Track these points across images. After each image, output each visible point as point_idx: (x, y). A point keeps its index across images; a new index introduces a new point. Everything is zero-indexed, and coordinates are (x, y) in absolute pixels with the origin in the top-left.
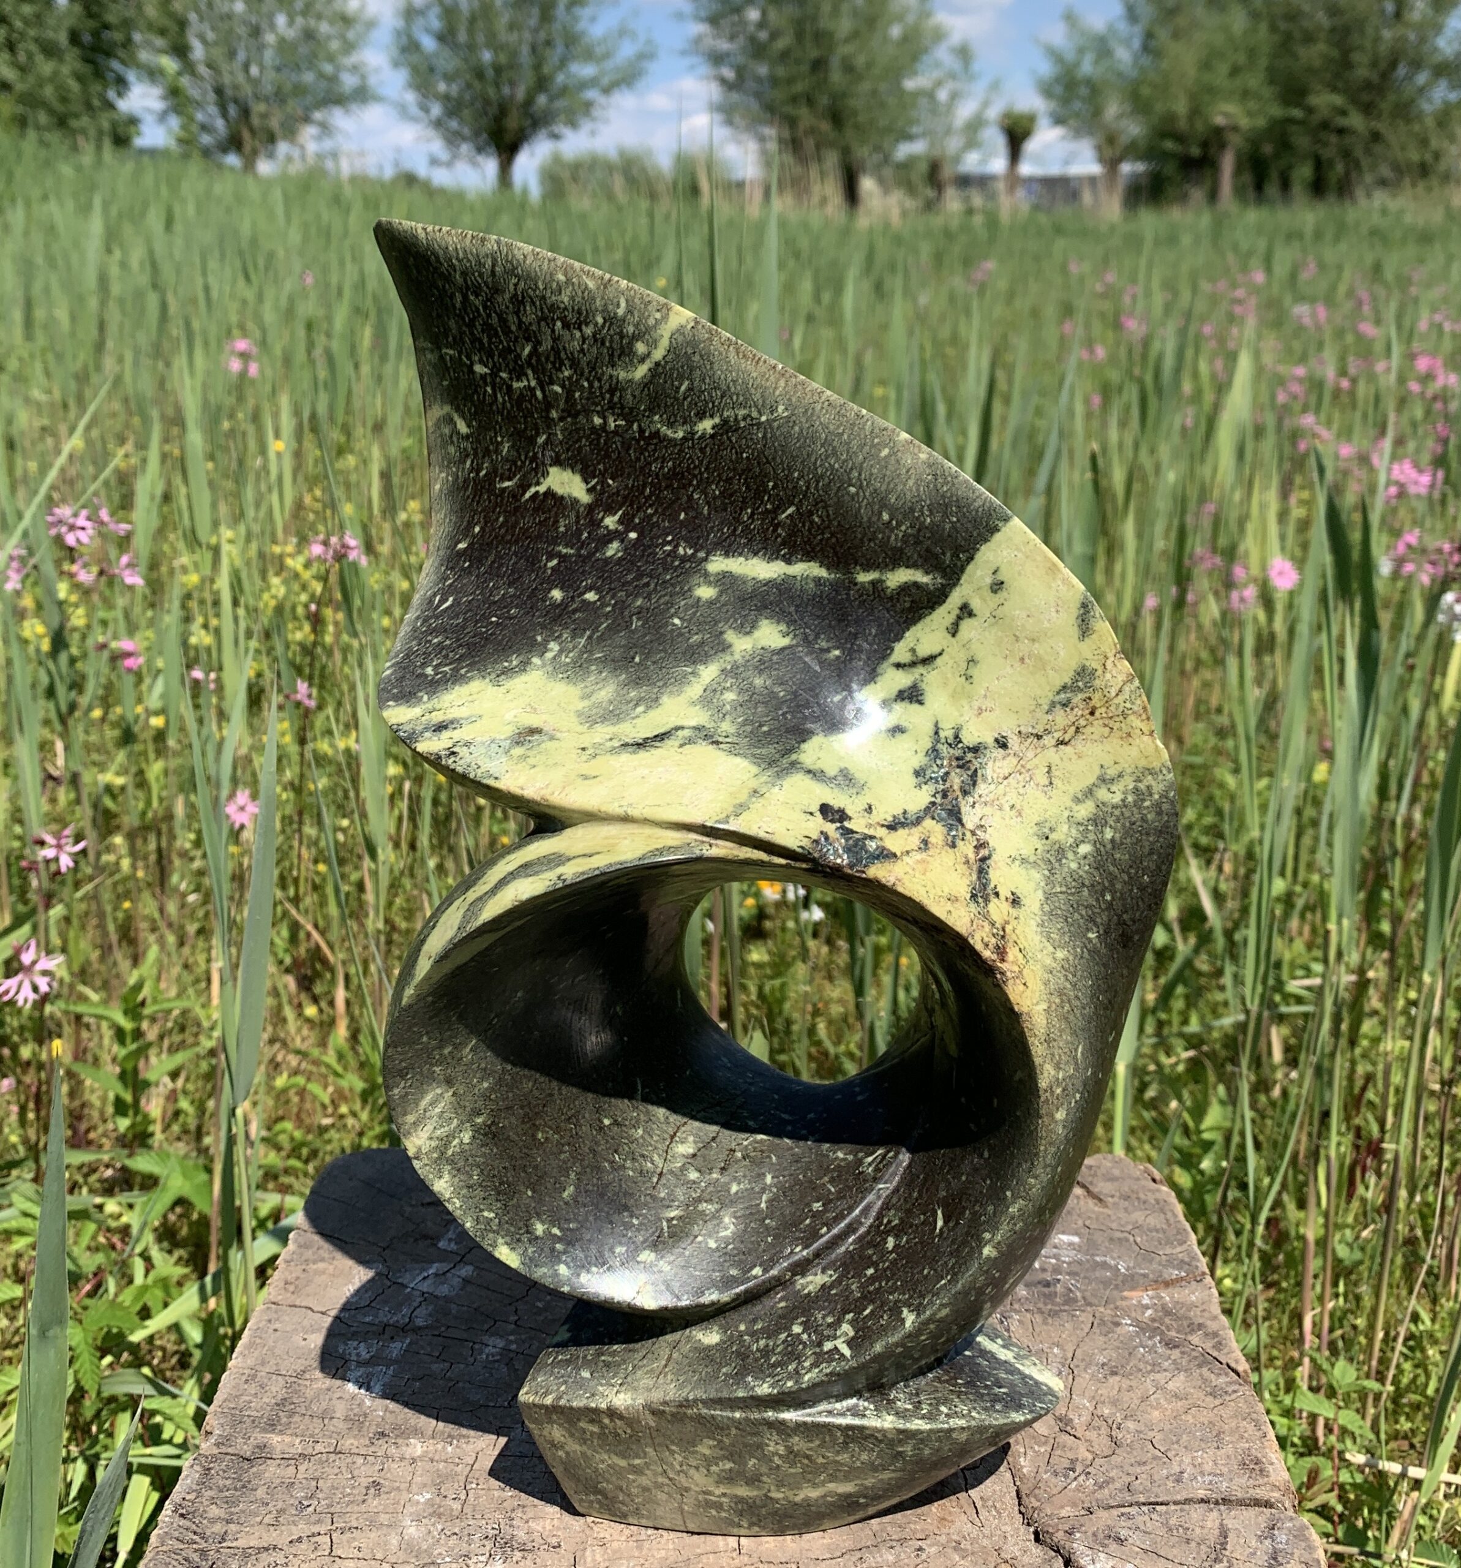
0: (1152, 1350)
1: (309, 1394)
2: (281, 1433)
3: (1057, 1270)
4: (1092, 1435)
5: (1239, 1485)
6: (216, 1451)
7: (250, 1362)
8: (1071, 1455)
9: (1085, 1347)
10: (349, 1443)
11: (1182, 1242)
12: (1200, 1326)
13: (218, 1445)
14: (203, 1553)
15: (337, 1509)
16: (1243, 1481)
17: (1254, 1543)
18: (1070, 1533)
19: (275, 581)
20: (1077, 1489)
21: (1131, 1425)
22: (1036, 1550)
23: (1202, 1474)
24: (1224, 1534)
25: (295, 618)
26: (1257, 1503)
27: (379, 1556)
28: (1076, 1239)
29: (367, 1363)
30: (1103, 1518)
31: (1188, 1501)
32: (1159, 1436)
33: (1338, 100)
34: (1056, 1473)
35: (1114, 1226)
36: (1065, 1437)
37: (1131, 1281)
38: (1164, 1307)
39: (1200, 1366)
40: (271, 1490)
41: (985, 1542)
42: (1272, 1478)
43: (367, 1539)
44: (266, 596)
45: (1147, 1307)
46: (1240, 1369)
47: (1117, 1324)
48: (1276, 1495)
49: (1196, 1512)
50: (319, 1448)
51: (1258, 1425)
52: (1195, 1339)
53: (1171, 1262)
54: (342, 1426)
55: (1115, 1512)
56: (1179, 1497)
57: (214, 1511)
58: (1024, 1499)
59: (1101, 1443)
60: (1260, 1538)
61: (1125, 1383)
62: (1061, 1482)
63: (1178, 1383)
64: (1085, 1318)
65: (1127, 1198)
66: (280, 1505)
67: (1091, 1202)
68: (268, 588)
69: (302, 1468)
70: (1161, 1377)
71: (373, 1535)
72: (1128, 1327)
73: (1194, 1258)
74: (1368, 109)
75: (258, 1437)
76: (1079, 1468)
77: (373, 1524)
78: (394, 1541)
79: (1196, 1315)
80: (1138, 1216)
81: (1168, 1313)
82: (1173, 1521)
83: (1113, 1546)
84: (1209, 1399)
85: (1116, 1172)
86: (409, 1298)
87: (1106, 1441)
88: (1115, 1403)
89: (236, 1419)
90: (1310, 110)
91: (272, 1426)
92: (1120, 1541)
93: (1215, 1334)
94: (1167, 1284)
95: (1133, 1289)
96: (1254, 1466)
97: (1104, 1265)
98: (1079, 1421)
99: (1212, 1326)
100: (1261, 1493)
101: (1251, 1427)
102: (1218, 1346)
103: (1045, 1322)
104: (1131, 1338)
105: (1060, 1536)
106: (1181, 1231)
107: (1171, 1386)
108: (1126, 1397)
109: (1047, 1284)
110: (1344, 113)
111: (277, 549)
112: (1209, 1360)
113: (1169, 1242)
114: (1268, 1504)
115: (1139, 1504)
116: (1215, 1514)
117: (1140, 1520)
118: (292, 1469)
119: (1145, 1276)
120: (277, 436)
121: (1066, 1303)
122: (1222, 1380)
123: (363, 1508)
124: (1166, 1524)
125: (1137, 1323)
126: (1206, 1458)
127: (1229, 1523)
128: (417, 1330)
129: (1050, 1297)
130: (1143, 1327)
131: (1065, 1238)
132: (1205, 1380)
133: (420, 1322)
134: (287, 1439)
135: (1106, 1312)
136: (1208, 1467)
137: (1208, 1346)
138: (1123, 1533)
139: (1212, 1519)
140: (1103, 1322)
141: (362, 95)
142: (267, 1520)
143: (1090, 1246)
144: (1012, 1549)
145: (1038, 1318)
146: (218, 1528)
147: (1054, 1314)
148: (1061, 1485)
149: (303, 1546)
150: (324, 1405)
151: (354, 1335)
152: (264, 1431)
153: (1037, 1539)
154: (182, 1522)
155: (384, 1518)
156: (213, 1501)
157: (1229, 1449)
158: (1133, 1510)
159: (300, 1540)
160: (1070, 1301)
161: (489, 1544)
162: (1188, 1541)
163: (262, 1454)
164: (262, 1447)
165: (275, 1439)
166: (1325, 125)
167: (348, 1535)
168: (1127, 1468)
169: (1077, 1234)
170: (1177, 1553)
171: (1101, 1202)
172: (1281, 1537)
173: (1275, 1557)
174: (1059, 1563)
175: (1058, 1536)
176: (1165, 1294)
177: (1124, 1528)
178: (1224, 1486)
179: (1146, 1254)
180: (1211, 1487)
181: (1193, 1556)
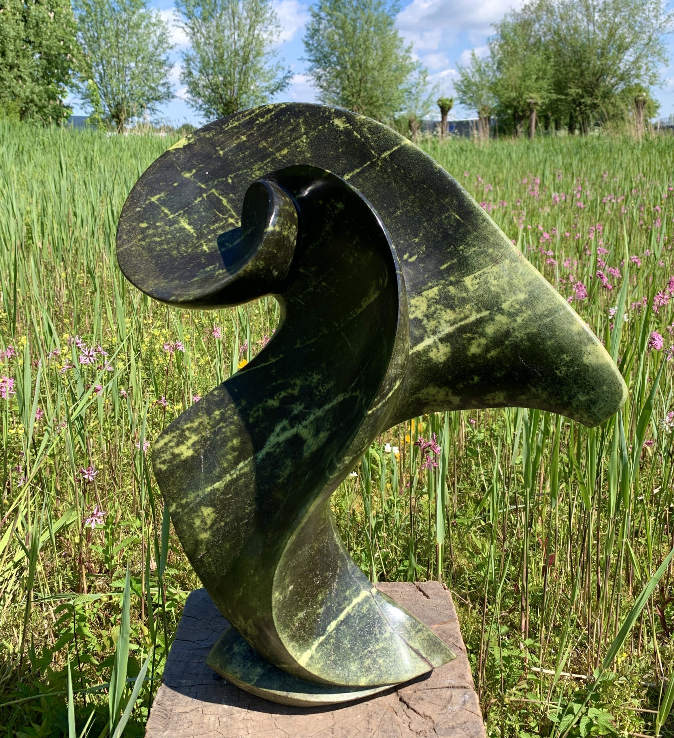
1: (192, 667)
2: (185, 679)
5: (458, 683)
7: (174, 658)
10: (205, 681)
11: (451, 609)
12: (453, 635)
14: (166, 715)
16: (459, 681)
17: (459, 698)
18: (409, 698)
22: (399, 703)
23: (448, 679)
24: (451, 697)
26: (462, 687)
27: (216, 713)
30: (418, 693)
31: (443, 687)
33: (580, 91)
35: (431, 605)
37: (434, 622)
38: (443, 630)
42: (468, 680)
45: (438, 630)
46: (463, 648)
48: (468, 685)
49: (445, 690)
52: (450, 640)
53: (447, 615)
54: (202, 676)
55: (422, 691)
56: (440, 687)
57: (168, 703)
60: (461, 697)
65: (436, 595)
66: (187, 700)
67: (425, 598)
69: (192, 689)
71: (214, 707)
73: (453, 614)
75: (178, 681)
78: (220, 709)
79: (452, 633)
80: (439, 601)
81: (444, 632)
83: (420, 701)
85: (434, 587)
89: (171, 676)
90: (567, 95)
91: (182, 677)
92: (422, 699)
93: (457, 638)
94: (445, 623)
95: (434, 624)
96: (462, 676)
97: (427, 617)
99: (456, 635)
100: (463, 684)
101: (462, 666)
102: (457, 642)
106: (451, 605)
110: (582, 96)
112: (453, 646)
113: (447, 609)
114: (465, 688)
115: (429, 689)
117: (428, 694)
118: (189, 690)
119: (439, 620)
122: (457, 652)
126: (449, 675)
127: (453, 693)
134: (187, 681)
136: (449, 677)
137: (454, 641)
139: (449, 692)
142: (183, 705)
143: (423, 611)
144: (392, 703)
146: (170, 708)
150: (197, 670)
151: (203, 649)
152: (180, 679)
153: (400, 700)
154: (159, 706)
156: (168, 700)
157: (456, 672)
159: (193, 710)
162: (441, 699)
163: (180, 686)
165: (183, 681)
167: (207, 708)
169: (420, 607)
170: (438, 702)
171: (428, 597)
172: (467, 697)
173: (464, 702)
174: (405, 707)
175: (405, 699)
176: (444, 626)
177: (424, 696)
178: (454, 683)
179: (440, 613)
180: (450, 683)
181: (442, 703)
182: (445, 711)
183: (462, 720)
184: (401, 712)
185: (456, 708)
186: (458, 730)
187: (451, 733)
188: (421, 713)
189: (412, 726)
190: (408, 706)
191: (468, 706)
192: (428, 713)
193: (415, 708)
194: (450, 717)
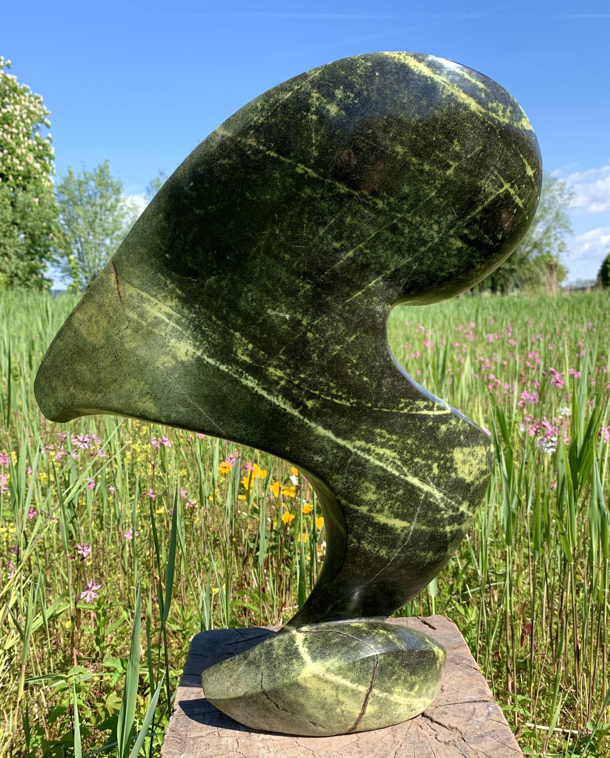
0: (452, 666)
11: (459, 637)
12: (466, 659)
16: (479, 696)
18: (432, 713)
21: (447, 685)
23: (468, 695)
24: (475, 709)
26: (484, 701)
30: (441, 709)
31: (464, 702)
32: (455, 687)
35: (438, 634)
39: (466, 669)
42: (488, 695)
46: (478, 668)
48: (489, 699)
49: (467, 705)
51: (483, 682)
52: (464, 662)
53: (456, 642)
55: (444, 707)
60: (485, 710)
65: (442, 626)
67: (431, 629)
73: (463, 641)
79: (464, 656)
80: (446, 631)
81: (456, 656)
82: (460, 708)
84: (469, 676)
85: (438, 620)
94: (455, 648)
96: (483, 692)
99: (469, 658)
101: (481, 684)
106: (458, 634)
107: (458, 674)
112: (468, 667)
113: (455, 637)
114: (487, 701)
115: (451, 704)
116: (472, 705)
117: (451, 708)
122: (473, 672)
127: (476, 707)
132: (468, 672)
137: (468, 663)
138: (447, 712)
157: (475, 688)
158: (449, 706)
162: (465, 712)
168: (447, 696)
170: (462, 715)
171: (434, 628)
172: (490, 709)
173: (489, 714)
174: (429, 721)
175: (428, 714)
176: (455, 651)
177: (447, 710)
178: (474, 698)
179: (449, 641)
180: (471, 698)
181: (466, 715)
182: (471, 722)
183: (490, 729)
184: (425, 726)
185: (482, 719)
186: (488, 738)
187: (481, 741)
188: (446, 725)
189: (439, 738)
190: (432, 720)
191: (494, 716)
192: (454, 725)
193: (440, 721)
194: (477, 727)
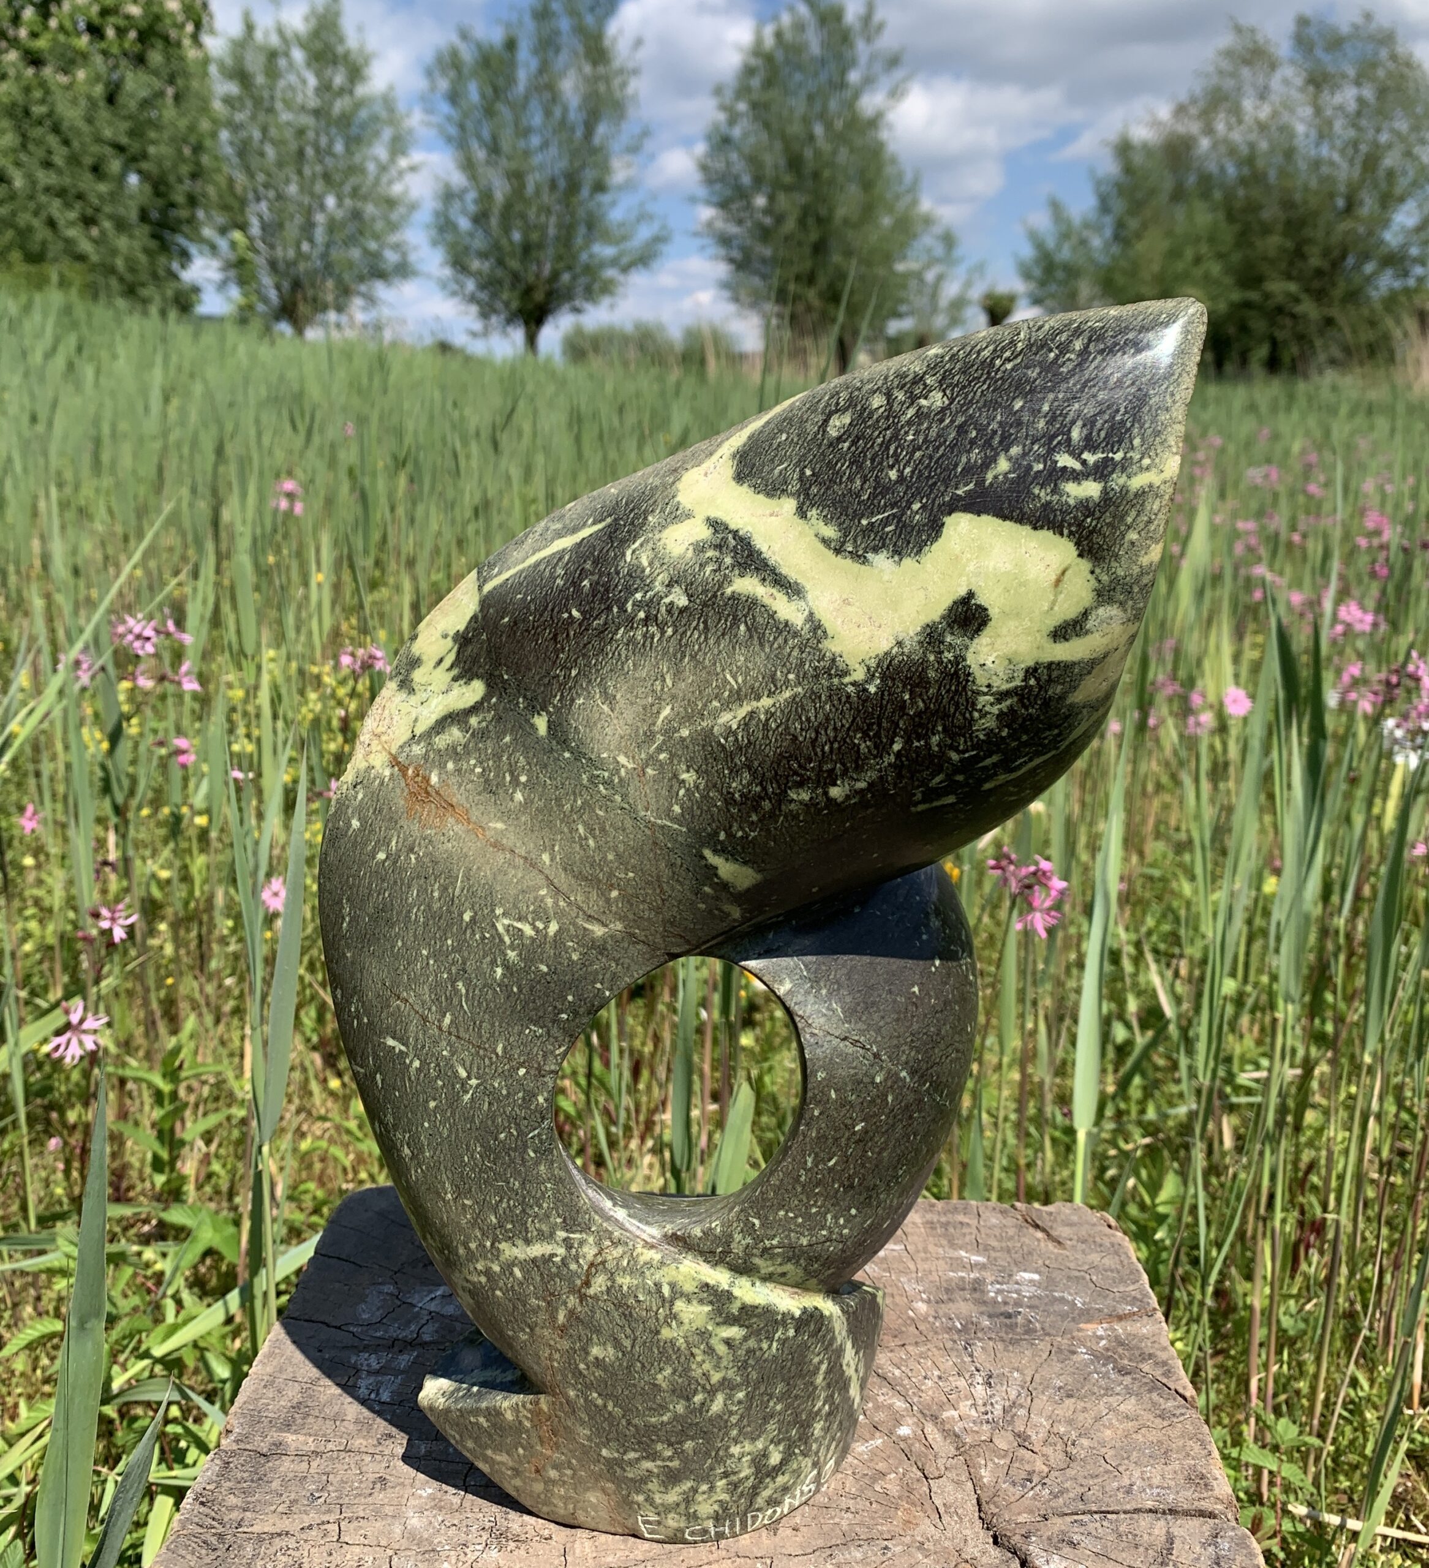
0: (1106, 1375)
1: (323, 1399)
2: (296, 1432)
3: (1018, 1303)
4: (1048, 1450)
5: (1185, 1498)
6: (235, 1447)
7: (269, 1369)
8: (1028, 1467)
9: (1045, 1372)
10: (358, 1443)
11: (1135, 1282)
12: (1151, 1356)
13: (237, 1441)
14: (220, 1537)
15: (346, 1500)
16: (1189, 1494)
17: (1198, 1549)
18: (1026, 1537)
19: (313, 696)
20: (1034, 1498)
21: (1085, 1442)
22: (995, 1552)
23: (1151, 1486)
25: (331, 730)
26: (1202, 1514)
27: (383, 1543)
28: (1036, 1277)
29: (377, 1372)
30: (1057, 1524)
31: (1137, 1511)
32: (1111, 1453)
33: (1293, 287)
34: (1014, 1484)
35: (1072, 1265)
36: (1023, 1451)
37: (1087, 1315)
38: (1117, 1337)
39: (1150, 1391)
40: (285, 1482)
41: (947, 1544)
42: (1217, 1492)
43: (373, 1528)
44: (304, 710)
45: (1101, 1338)
46: (1188, 1394)
47: (1074, 1353)
48: (1220, 1507)
49: (1145, 1520)
50: (330, 1446)
51: (1203, 1444)
53: (1124, 1298)
54: (351, 1427)
55: (1069, 1519)
56: (1128, 1507)
57: (232, 1500)
58: (984, 1506)
59: (1056, 1457)
60: (1203, 1545)
61: (1081, 1405)
62: (1018, 1491)
63: (1129, 1406)
64: (1043, 1346)
65: (1084, 1242)
66: (293, 1496)
67: (1051, 1245)
68: (306, 702)
69: (314, 1464)
70: (1113, 1400)
71: (378, 1524)
72: (1083, 1355)
73: (1146, 1295)
74: (1320, 295)
75: (274, 1436)
76: (1036, 1479)
77: (378, 1514)
78: (398, 1530)
80: (1095, 1257)
81: (1121, 1344)
82: (1123, 1528)
83: (1067, 1550)
84: (1158, 1421)
85: (1075, 1218)
86: (417, 1316)
87: (1062, 1456)
88: (1070, 1422)
89: (254, 1418)
90: (1267, 296)
91: (287, 1426)
92: (1073, 1545)
93: (1165, 1363)
94: (1120, 1318)
95: (1088, 1322)
96: (1200, 1480)
97: (1062, 1300)
98: (1036, 1437)
99: (1162, 1356)
100: (1205, 1505)
101: (1197, 1447)
102: (1168, 1373)
103: (1006, 1350)
104: (1086, 1365)
105: (1016, 1539)
106: (1134, 1272)
107: (1122, 1408)
108: (1081, 1417)
109: (1009, 1316)
110: (1297, 300)
111: (315, 670)
112: (1157, 1386)
113: (1122, 1281)
114: (1212, 1515)
115: (1091, 1513)
116: (1162, 1523)
117: (1091, 1527)
118: (305, 1465)
119: (1100, 1310)
120: (319, 570)
121: (1027, 1332)
122: (1170, 1404)
123: (370, 1500)
124: (1116, 1531)
125: (1092, 1352)
126: (1155, 1473)
127: (1176, 1531)
128: (423, 1345)
129: (1012, 1327)
130: (1096, 1356)
131: (1027, 1276)
132: (1154, 1404)
133: (427, 1338)
134: (302, 1438)
135: (1065, 1342)
136: (1156, 1481)
137: (1158, 1373)
138: (1076, 1538)
139: (1159, 1528)
140: (1060, 1351)
141: (404, 270)
142: (280, 1509)
143: (1049, 1283)
144: (971, 1551)
145: (1000, 1346)
146: (235, 1515)
147: (1013, 1342)
148: (1018, 1494)
149: (314, 1533)
150: (336, 1408)
151: (366, 1348)
152: (280, 1430)
153: (996, 1542)
154: (202, 1509)
155: (388, 1510)
156: (231, 1491)
157: (1176, 1466)
158: (1086, 1518)
159: (310, 1527)
160: (1029, 1331)
161: (485, 1535)
162: (1136, 1546)
163: (278, 1451)
164: (278, 1444)
165: (290, 1438)
166: (1280, 310)
167: (355, 1524)
168: (1081, 1480)
169: (1037, 1271)
170: (1126, 1556)
171: (1060, 1244)
172: (1222, 1544)
173: (1217, 1562)
175: (1013, 1540)
176: (1119, 1328)
178: (1170, 1498)
179: (1102, 1292)
180: (1158, 1498)
